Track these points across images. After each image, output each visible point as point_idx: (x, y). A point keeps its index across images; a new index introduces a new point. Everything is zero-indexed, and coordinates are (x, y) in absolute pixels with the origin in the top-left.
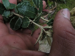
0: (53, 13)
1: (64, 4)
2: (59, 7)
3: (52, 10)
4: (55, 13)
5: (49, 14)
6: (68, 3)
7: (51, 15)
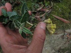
1: (60, 3)
2: (56, 6)
3: (49, 9)
4: (52, 11)
5: (46, 13)
6: (64, 2)
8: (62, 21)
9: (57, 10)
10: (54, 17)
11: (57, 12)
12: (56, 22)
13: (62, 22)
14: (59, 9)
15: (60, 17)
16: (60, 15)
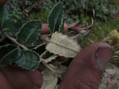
0: (87, 33)
1: (104, 23)
2: (97, 27)
3: (86, 29)
4: (90, 34)
5: (80, 34)
6: (111, 23)
7: (83, 36)
9: (99, 34)
11: (97, 37)
14: (102, 33)
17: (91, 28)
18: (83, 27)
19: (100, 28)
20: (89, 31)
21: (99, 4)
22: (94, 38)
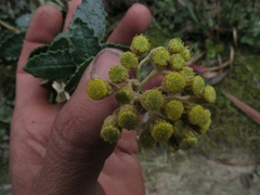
0: (219, 79)
2: (242, 65)
3: (217, 71)
4: (226, 80)
8: (254, 122)
9: (246, 82)
10: (228, 103)
11: (242, 88)
12: (232, 122)
13: (254, 126)
14: (255, 79)
15: (252, 106)
16: (255, 98)
17: (227, 67)
18: (211, 66)
19: (249, 68)
20: (223, 75)
21: (248, 17)
22: (235, 89)
